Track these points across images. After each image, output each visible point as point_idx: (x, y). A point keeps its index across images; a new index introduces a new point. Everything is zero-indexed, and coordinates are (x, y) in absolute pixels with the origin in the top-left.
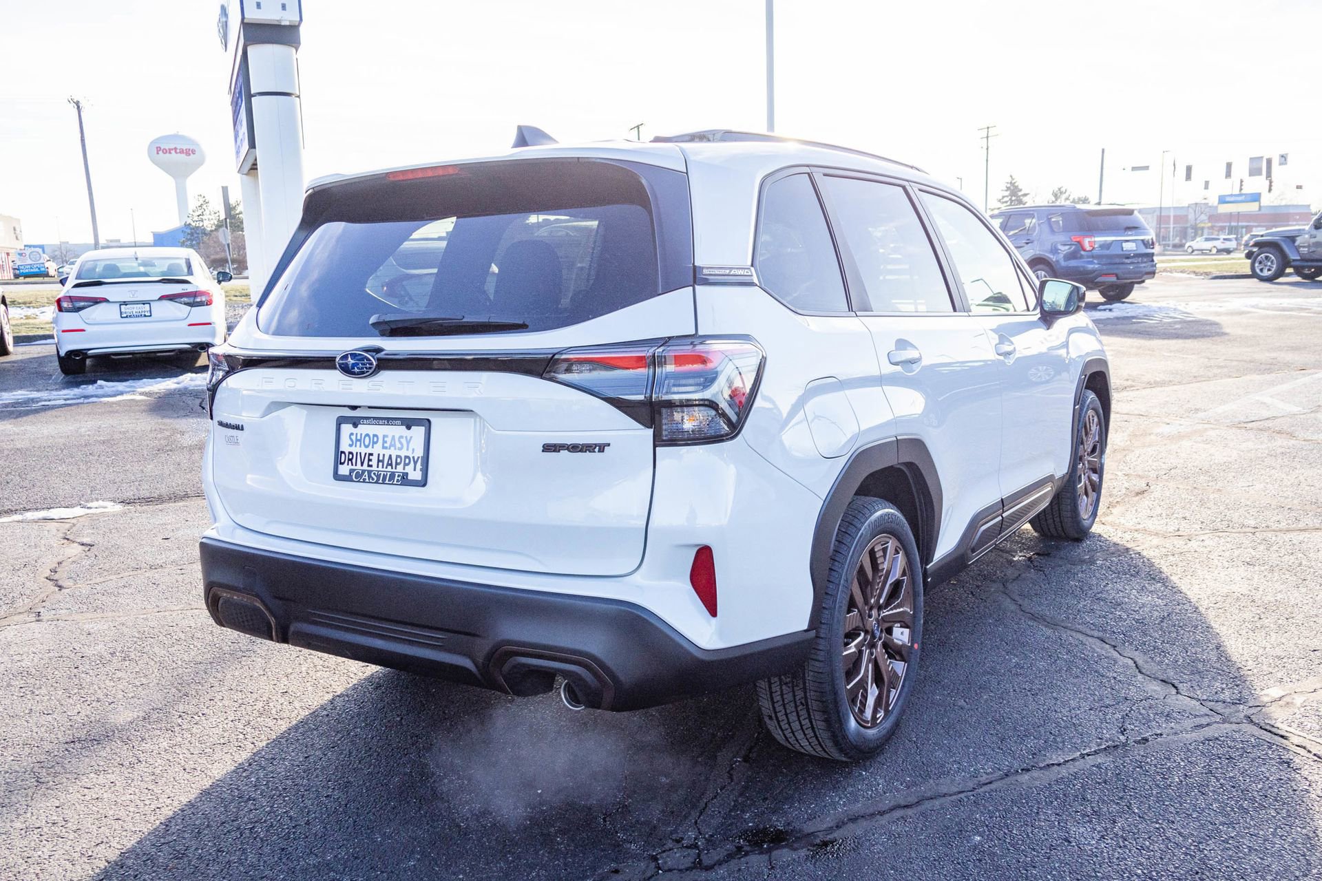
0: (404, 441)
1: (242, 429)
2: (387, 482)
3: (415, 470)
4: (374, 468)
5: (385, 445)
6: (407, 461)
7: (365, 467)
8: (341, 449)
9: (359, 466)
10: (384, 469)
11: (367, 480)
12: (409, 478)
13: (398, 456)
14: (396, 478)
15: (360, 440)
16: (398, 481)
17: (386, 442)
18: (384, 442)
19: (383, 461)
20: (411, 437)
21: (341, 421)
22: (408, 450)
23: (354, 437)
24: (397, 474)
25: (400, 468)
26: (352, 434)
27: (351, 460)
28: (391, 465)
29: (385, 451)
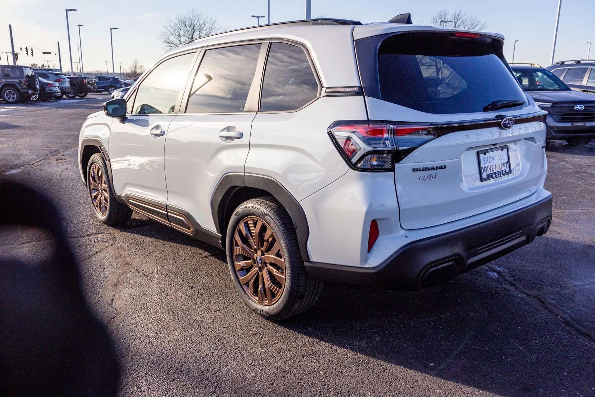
0: (502, 157)
1: (445, 167)
2: (501, 175)
6: (504, 164)
7: (492, 172)
8: (481, 166)
11: (495, 177)
12: (507, 171)
14: (504, 173)
15: (487, 160)
19: (497, 167)
21: (478, 153)
23: (485, 160)
26: (484, 158)
27: (486, 170)
28: (500, 168)
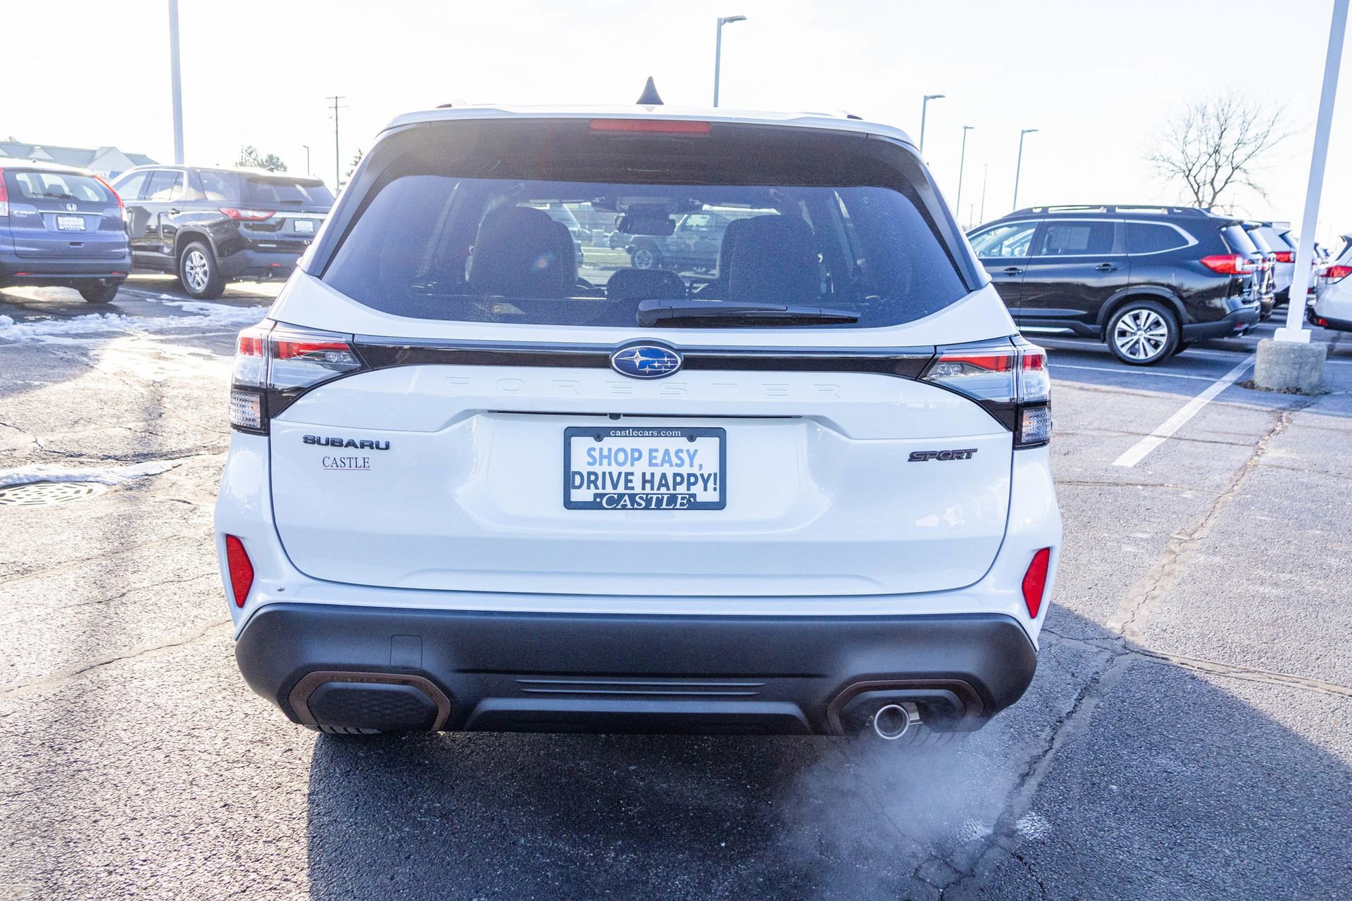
0: (684, 456)
1: (387, 447)
2: (664, 506)
3: (705, 489)
4: (638, 490)
5: (654, 461)
6: (692, 479)
7: (621, 489)
8: (574, 468)
9: (609, 489)
10: (655, 491)
11: (629, 506)
12: (698, 500)
13: (675, 475)
14: (679, 501)
15: (609, 457)
16: (682, 504)
17: (655, 458)
18: (651, 458)
19: (652, 482)
20: (696, 451)
22: (691, 465)
23: (596, 453)
24: (680, 497)
25: (682, 489)
26: (594, 450)
27: (595, 482)
28: (667, 485)
29: (653, 469)
